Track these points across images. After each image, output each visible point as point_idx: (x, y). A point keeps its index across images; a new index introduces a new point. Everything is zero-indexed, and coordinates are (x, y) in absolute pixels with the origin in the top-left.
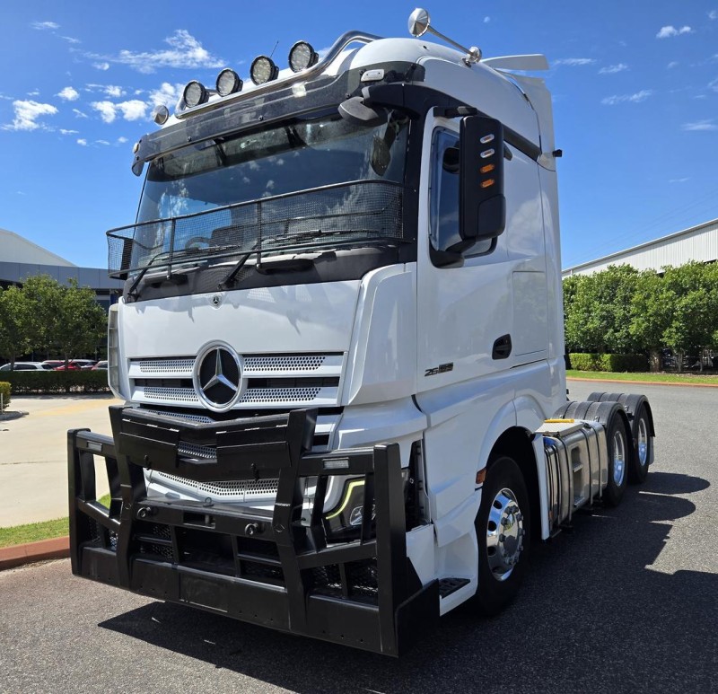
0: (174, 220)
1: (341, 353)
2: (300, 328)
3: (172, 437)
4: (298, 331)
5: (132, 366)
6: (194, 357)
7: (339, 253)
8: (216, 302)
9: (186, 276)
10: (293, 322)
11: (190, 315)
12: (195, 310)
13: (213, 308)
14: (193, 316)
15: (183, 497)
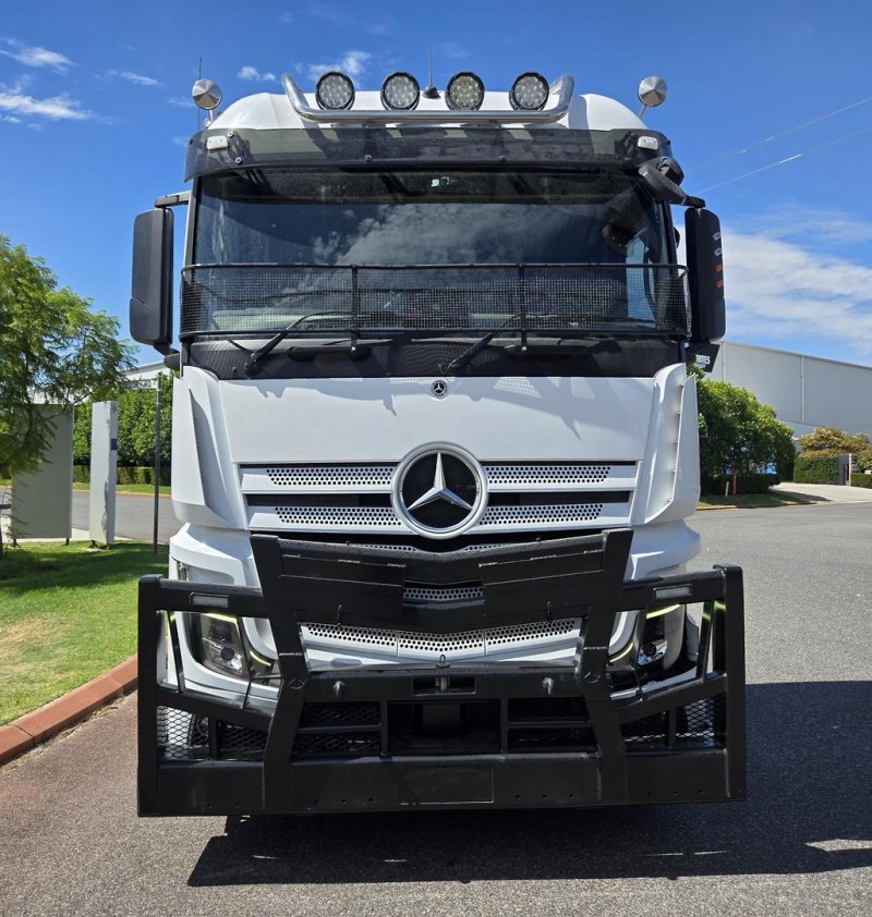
0: (355, 269)
1: (633, 463)
2: (578, 431)
3: (394, 575)
4: (577, 435)
5: (246, 476)
6: (395, 464)
7: (623, 344)
8: (440, 390)
9: (370, 349)
10: (569, 424)
11: (389, 405)
12: (397, 400)
13: (434, 399)
14: (394, 407)
15: (366, 661)
